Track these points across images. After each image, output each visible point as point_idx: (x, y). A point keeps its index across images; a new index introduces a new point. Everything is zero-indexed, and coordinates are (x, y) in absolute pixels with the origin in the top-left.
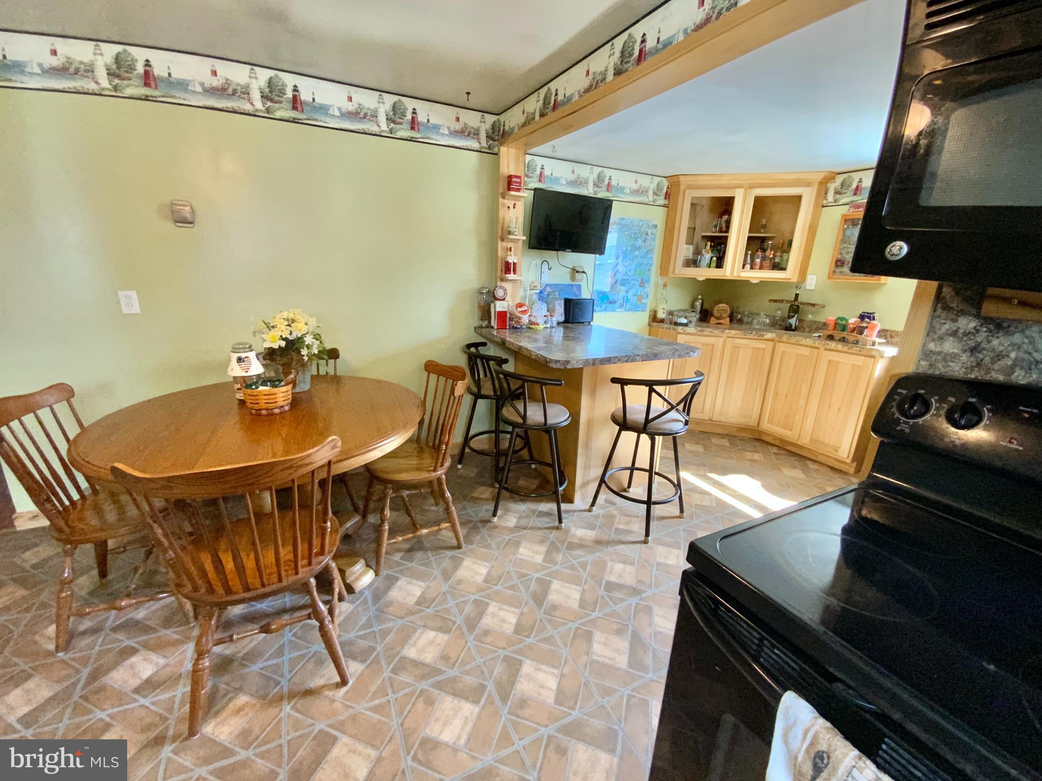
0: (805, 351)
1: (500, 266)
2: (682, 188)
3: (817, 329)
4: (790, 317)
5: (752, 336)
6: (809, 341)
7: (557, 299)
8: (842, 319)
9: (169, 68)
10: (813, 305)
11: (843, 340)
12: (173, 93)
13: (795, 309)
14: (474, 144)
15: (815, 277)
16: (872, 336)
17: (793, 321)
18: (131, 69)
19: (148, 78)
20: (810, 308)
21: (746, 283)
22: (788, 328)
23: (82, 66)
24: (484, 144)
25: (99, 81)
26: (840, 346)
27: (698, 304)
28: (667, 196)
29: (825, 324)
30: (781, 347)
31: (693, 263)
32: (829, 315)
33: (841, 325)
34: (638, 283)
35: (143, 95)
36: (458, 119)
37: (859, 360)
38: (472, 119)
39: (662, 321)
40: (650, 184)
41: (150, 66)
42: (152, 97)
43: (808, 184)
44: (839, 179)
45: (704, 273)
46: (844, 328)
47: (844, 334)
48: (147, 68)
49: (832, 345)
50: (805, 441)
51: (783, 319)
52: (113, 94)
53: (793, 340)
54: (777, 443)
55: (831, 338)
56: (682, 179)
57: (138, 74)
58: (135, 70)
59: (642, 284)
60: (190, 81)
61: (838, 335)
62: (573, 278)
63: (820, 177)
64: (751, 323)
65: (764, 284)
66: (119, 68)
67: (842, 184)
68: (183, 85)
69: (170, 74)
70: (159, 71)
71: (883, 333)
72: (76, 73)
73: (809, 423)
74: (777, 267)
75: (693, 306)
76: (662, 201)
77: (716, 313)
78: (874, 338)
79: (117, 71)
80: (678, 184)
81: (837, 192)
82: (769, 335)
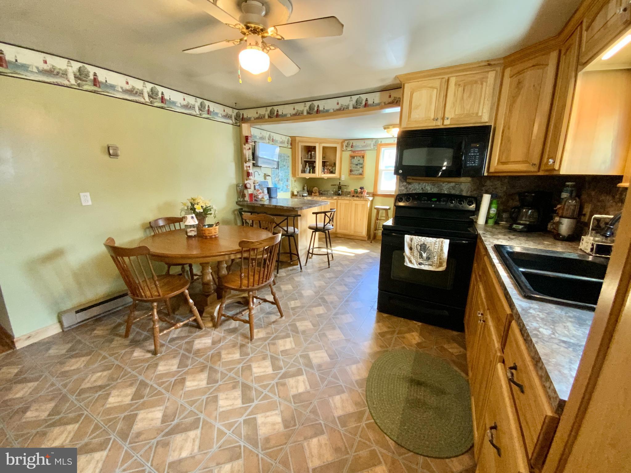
0: (348, 202)
1: (245, 174)
2: (297, 141)
3: (348, 194)
4: (339, 191)
5: (330, 198)
6: (348, 198)
7: (264, 188)
8: (356, 190)
9: (106, 78)
10: (346, 186)
11: (357, 197)
12: (108, 90)
13: (340, 188)
14: (230, 121)
15: (344, 176)
16: (365, 194)
17: (340, 192)
18: (87, 76)
19: (95, 82)
20: (345, 187)
21: (322, 179)
22: (339, 195)
23: (61, 71)
24: (234, 122)
25: (70, 80)
26: (357, 199)
27: (306, 188)
28: (291, 144)
29: (350, 192)
30: (340, 201)
31: (303, 171)
32: (351, 189)
33: (356, 192)
34: (286, 180)
35: (93, 90)
36: (224, 111)
37: (363, 202)
38: (229, 111)
39: (296, 196)
40: (285, 139)
41: (96, 76)
42: (98, 91)
43: (338, 143)
44: (346, 142)
45: (308, 176)
46: (357, 192)
47: (358, 195)
48: (95, 77)
49: (355, 198)
50: (352, 233)
51: (336, 192)
52: (78, 88)
53: (343, 198)
54: (343, 236)
55: (353, 196)
56: (297, 138)
57: (90, 79)
58: (89, 77)
59: (287, 181)
60: (116, 86)
61: (356, 195)
62: (265, 179)
63: (341, 141)
64: (327, 194)
65: (329, 179)
66: (80, 75)
67: (347, 144)
68: (113, 87)
69: (106, 81)
70: (101, 78)
71: (368, 193)
72: (57, 75)
73: (353, 226)
74: (332, 172)
75: (304, 189)
76: (290, 146)
77: (314, 191)
78: (366, 195)
79: (79, 76)
80: (295, 140)
81: (346, 147)
82: (335, 198)
